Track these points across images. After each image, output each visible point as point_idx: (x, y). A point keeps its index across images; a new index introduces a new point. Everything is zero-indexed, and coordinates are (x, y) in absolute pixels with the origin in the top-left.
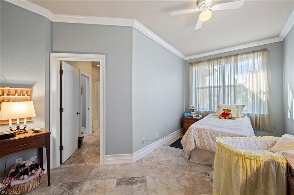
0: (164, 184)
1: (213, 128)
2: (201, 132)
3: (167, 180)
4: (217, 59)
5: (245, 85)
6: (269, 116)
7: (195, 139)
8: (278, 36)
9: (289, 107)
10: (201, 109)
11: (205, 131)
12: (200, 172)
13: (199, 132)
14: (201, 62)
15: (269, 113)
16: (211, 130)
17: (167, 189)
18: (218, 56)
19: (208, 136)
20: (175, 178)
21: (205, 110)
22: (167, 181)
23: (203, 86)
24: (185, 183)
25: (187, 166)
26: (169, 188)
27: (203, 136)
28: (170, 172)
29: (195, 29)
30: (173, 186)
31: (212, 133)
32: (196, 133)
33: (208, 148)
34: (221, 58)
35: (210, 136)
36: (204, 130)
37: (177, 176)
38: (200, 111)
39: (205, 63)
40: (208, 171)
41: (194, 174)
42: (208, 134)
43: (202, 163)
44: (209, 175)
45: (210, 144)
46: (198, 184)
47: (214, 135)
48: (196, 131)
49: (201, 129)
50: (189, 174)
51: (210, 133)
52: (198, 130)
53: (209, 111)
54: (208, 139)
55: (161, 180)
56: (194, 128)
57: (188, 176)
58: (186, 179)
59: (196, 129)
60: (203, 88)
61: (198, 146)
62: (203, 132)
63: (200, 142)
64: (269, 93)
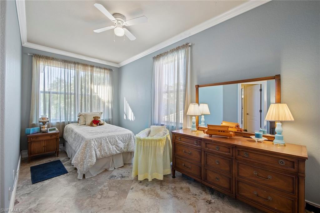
0: (102, 211)
1: (110, 134)
2: (100, 141)
3: (97, 206)
4: (75, 63)
5: (99, 95)
6: (112, 119)
7: (96, 150)
8: (118, 63)
9: (125, 112)
10: (53, 120)
11: (105, 138)
12: (108, 179)
13: (98, 141)
14: (53, 59)
15: (113, 118)
16: (109, 136)
17: (110, 209)
18: (76, 61)
19: (107, 142)
20: (101, 198)
21: (59, 121)
22: (99, 207)
23: (56, 91)
24: (111, 193)
25: (92, 184)
26: (110, 208)
27: (103, 145)
28: (88, 200)
29: (94, 31)
30: (109, 204)
31: (110, 138)
32: (96, 143)
33: (108, 153)
34: (78, 63)
35: (109, 142)
36: (103, 137)
37: (99, 196)
38: (51, 123)
39: (59, 63)
40: (111, 174)
41: (107, 183)
42: (108, 140)
43: (99, 173)
44: (115, 176)
45: (109, 149)
46: (120, 186)
47: (112, 139)
48: (95, 141)
49: (100, 138)
50: (104, 187)
51: (108, 139)
52: (97, 140)
53: (64, 121)
54: (107, 145)
55: (93, 211)
56: (93, 140)
57: (105, 188)
58: (108, 191)
59: (95, 139)
60: (57, 93)
61: (98, 156)
62: (102, 140)
63: (100, 151)
64: (113, 103)
